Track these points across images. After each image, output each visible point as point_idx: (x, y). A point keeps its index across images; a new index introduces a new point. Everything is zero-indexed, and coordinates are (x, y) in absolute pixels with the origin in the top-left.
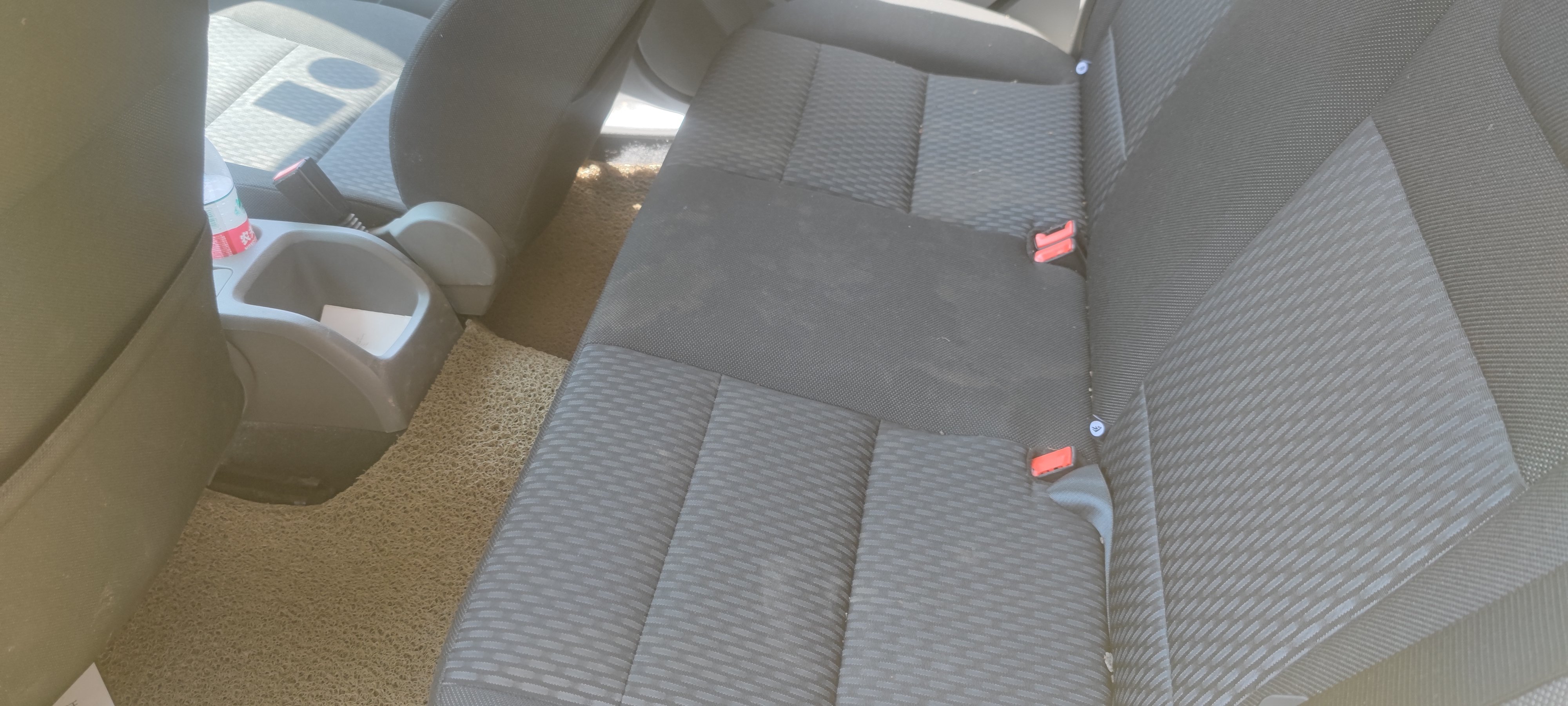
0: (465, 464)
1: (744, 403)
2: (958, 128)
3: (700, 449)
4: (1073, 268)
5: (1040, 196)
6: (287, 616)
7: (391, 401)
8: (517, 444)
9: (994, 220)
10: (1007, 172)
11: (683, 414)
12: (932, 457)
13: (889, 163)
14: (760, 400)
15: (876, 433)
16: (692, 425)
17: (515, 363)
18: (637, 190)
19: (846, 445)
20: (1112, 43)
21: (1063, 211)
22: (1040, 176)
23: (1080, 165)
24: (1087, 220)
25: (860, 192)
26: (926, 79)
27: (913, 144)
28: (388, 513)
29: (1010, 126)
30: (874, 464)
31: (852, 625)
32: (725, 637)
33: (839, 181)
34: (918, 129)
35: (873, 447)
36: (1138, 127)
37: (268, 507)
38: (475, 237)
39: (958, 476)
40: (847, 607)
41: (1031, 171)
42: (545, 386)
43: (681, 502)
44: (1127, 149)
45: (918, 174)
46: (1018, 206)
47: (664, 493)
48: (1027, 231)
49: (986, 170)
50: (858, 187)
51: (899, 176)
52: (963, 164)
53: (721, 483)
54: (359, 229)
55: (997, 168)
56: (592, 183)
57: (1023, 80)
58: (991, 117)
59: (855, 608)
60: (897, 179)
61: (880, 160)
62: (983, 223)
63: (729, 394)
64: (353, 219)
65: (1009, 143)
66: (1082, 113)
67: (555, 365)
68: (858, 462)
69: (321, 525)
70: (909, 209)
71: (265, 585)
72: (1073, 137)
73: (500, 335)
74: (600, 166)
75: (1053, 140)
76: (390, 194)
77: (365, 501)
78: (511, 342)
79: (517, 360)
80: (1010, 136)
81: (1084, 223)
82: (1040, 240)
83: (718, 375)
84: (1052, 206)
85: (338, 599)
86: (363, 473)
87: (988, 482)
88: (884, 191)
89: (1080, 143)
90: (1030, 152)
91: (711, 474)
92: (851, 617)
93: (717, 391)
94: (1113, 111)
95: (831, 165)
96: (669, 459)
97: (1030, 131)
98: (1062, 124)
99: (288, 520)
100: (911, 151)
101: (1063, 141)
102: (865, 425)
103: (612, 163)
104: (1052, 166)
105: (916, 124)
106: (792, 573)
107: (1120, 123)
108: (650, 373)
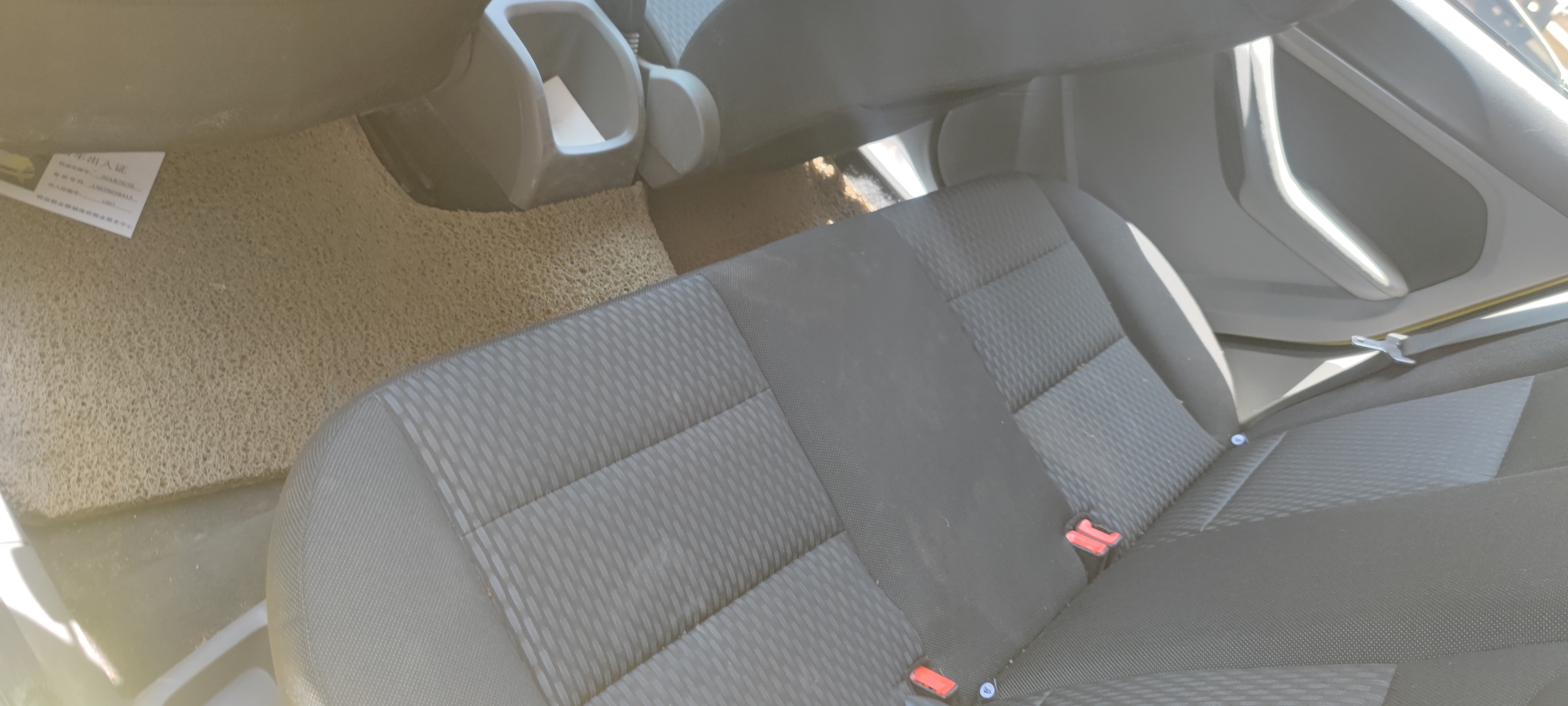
0: (538, 274)
1: (765, 421)
2: (1108, 392)
3: (703, 420)
4: (1087, 568)
5: (1116, 496)
6: (318, 254)
7: (534, 181)
8: (586, 297)
9: (1067, 479)
10: (1109, 456)
11: (716, 385)
12: (853, 591)
13: (1034, 366)
14: (777, 430)
15: (833, 535)
16: (715, 400)
17: (642, 242)
18: (843, 213)
19: (804, 521)
20: (1276, 443)
21: (1121, 522)
22: (1131, 483)
23: (1167, 505)
24: (1131, 546)
25: (994, 366)
26: (1120, 337)
27: (1064, 371)
28: (454, 254)
29: (1146, 428)
30: (809, 554)
31: (680, 643)
32: (588, 560)
33: (987, 343)
34: (1079, 364)
35: (821, 542)
36: (1233, 517)
37: (382, 169)
38: (702, 130)
39: (858, 622)
40: (690, 628)
41: (1127, 473)
42: (645, 278)
43: (654, 442)
44: (1210, 524)
45: (1046, 394)
46: (1093, 487)
47: (649, 424)
48: (1082, 510)
49: (1097, 440)
50: (996, 360)
51: (1032, 382)
52: (1085, 420)
53: (693, 457)
54: (633, 49)
55: (1107, 447)
56: (818, 177)
57: (1187, 406)
58: (1138, 408)
59: (695, 634)
60: (1028, 382)
61: (1030, 357)
62: (1056, 473)
63: (761, 405)
64: (635, 38)
65: (1132, 439)
66: (1205, 470)
67: (666, 270)
68: (800, 541)
69: (404, 216)
70: (1015, 411)
71: (326, 219)
72: (1182, 480)
73: (650, 214)
74: (836, 171)
75: (1165, 467)
76: (677, 47)
77: (448, 231)
78: (653, 225)
79: (645, 241)
80: (1138, 434)
81: (1128, 545)
82: (1085, 525)
83: (767, 385)
84: (1117, 511)
85: (362, 277)
86: (466, 210)
87: (874, 648)
88: (1011, 381)
89: (1182, 489)
90: (1140, 459)
91: (693, 444)
92: (686, 637)
93: (755, 394)
94: (1227, 490)
95: (993, 327)
96: (676, 405)
97: (1156, 445)
98: (1184, 464)
99: (386, 191)
100: (1058, 374)
101: (1172, 476)
102: (830, 522)
103: (845, 177)
104: (1146, 484)
105: (1081, 360)
106: (678, 567)
107: (1224, 503)
108: (723, 336)
